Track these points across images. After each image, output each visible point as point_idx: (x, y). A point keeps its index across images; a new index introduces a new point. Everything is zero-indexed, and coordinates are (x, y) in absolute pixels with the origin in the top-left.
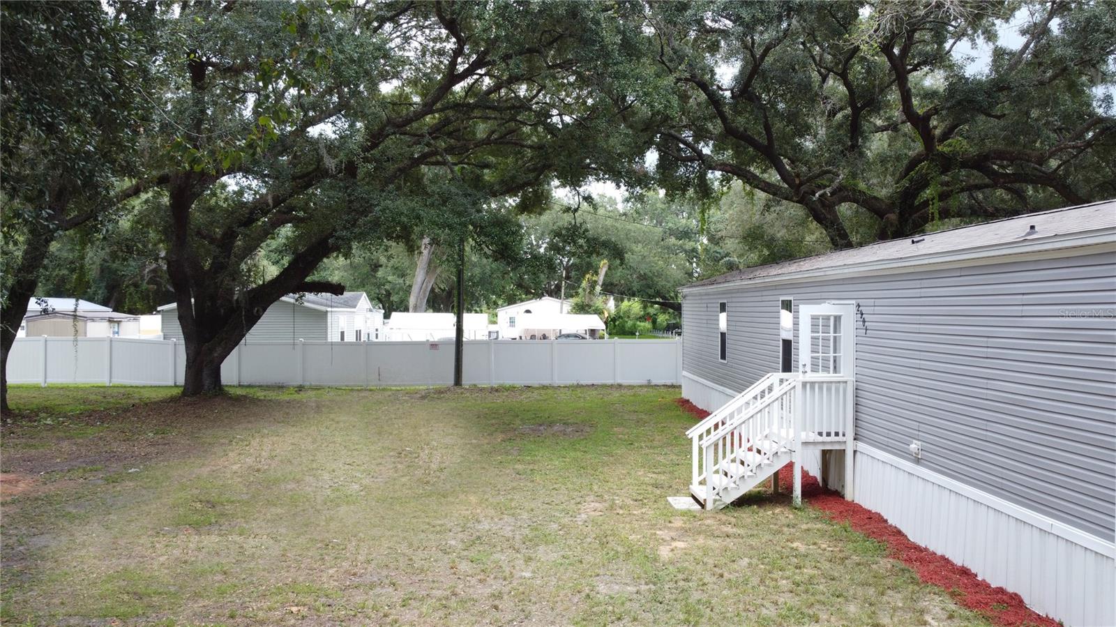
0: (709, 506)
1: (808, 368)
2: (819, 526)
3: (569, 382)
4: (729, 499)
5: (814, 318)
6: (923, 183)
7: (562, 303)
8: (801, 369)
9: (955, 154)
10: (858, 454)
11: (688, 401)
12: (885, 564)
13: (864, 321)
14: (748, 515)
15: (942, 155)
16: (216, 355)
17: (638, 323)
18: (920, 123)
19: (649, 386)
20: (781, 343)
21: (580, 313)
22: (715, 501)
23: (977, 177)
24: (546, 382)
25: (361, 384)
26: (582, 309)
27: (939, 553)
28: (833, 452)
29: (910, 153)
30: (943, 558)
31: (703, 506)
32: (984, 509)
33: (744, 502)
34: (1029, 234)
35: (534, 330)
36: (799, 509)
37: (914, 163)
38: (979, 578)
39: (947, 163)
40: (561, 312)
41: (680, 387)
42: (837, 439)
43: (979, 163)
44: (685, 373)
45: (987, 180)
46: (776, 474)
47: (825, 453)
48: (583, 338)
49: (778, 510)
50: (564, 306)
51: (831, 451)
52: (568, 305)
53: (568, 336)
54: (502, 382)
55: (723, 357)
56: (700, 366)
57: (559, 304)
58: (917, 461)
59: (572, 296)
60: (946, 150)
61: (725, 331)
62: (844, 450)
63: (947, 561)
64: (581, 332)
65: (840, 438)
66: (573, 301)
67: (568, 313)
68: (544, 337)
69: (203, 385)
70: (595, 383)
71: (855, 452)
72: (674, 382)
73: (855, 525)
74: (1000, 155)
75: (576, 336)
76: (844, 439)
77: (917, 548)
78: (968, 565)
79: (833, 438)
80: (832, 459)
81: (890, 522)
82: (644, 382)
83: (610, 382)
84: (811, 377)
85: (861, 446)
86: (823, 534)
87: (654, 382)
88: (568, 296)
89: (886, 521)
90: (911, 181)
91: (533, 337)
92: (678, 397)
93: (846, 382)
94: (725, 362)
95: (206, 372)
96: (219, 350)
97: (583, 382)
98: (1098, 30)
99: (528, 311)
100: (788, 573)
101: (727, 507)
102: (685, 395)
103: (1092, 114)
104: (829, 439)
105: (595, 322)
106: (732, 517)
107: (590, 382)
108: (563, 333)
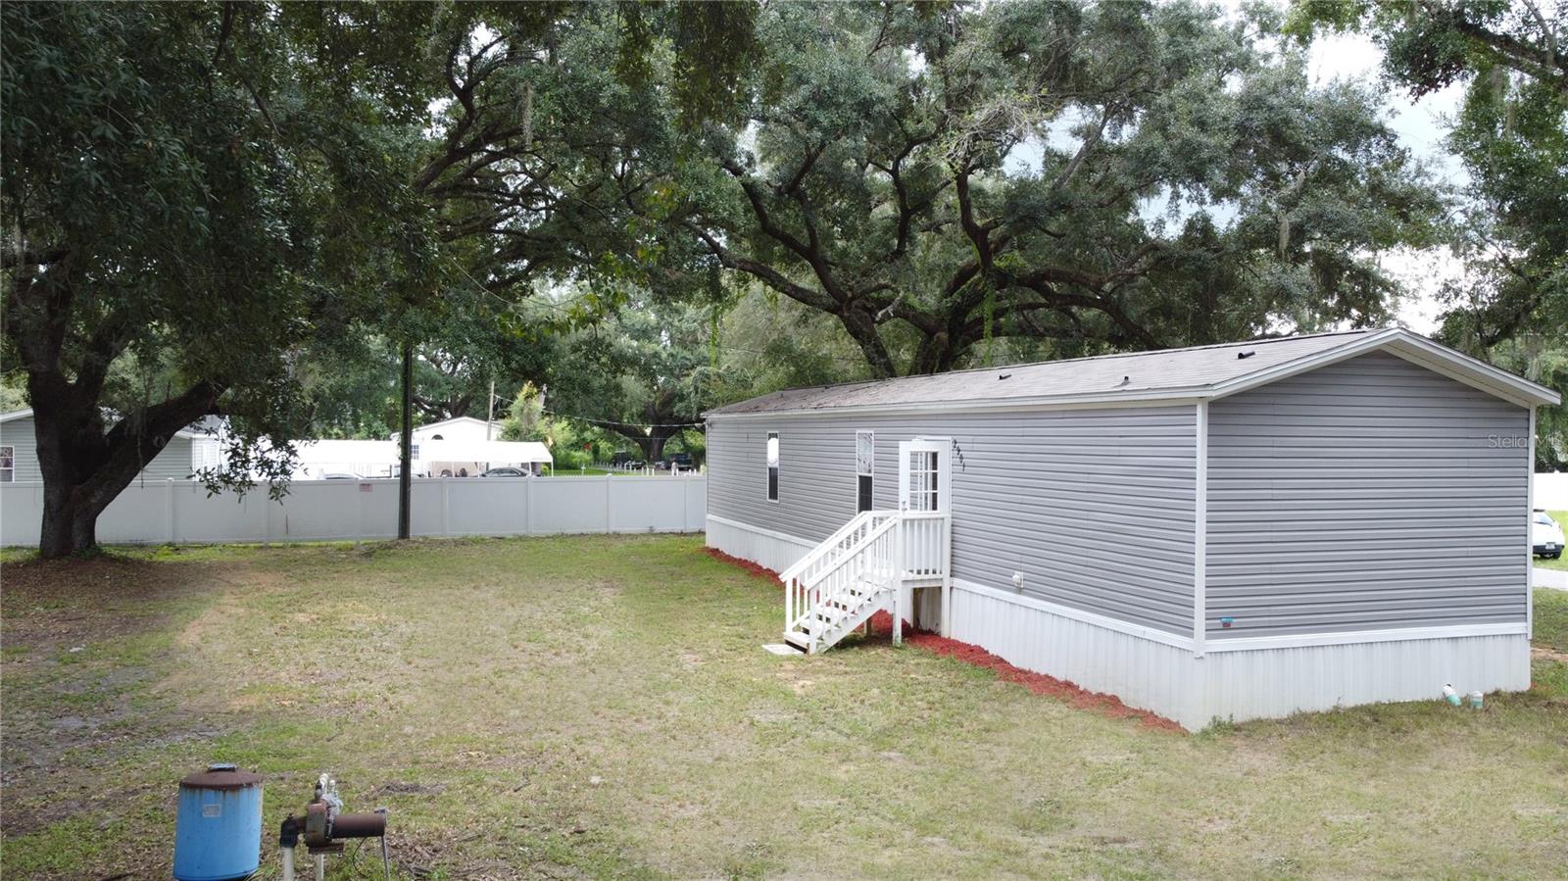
0: (812, 650)
1: (908, 505)
2: (925, 660)
3: (551, 532)
4: (831, 642)
5: (914, 454)
6: (977, 299)
7: (490, 426)
8: (901, 506)
9: (1011, 269)
10: (954, 590)
11: (717, 550)
12: (999, 685)
13: (961, 458)
14: (852, 655)
15: (998, 270)
16: (93, 501)
17: (573, 453)
18: (977, 235)
19: (651, 533)
20: (858, 479)
21: (514, 440)
22: (818, 644)
23: (1030, 296)
24: (521, 532)
25: (260, 539)
26: (514, 434)
27: (1043, 673)
28: (925, 591)
29: (960, 263)
30: (1047, 676)
31: (805, 650)
32: (1085, 626)
33: (844, 645)
34: (1124, 384)
35: (449, 464)
36: (900, 648)
37: (964, 275)
38: (1081, 689)
39: (1003, 279)
40: (489, 439)
41: (702, 533)
42: (934, 576)
43: (1036, 282)
44: (709, 516)
45: (1043, 300)
46: (869, 621)
47: (917, 593)
48: (523, 475)
49: (880, 651)
50: (493, 429)
51: (922, 589)
52: (498, 427)
53: (500, 471)
54: (465, 533)
55: (773, 494)
56: (736, 507)
57: (485, 429)
58: (1019, 590)
59: (503, 417)
60: (1002, 264)
61: (777, 465)
62: (940, 588)
63: (1051, 679)
64: (518, 467)
65: (938, 576)
66: (504, 423)
67: (498, 439)
68: (464, 474)
69: (72, 544)
70: (585, 531)
71: (951, 588)
72: (692, 528)
73: (959, 657)
74: (1058, 277)
75: (512, 471)
76: (941, 576)
77: (1022, 671)
78: (1070, 678)
79: (931, 576)
80: (925, 598)
81: (991, 653)
82: (645, 530)
83: (604, 531)
84: (911, 514)
85: (958, 582)
86: (934, 666)
87: (658, 530)
88: (499, 416)
89: (987, 652)
90: (963, 295)
91: (447, 472)
92: (701, 545)
93: (943, 519)
94: (776, 502)
95: (77, 525)
96: (99, 494)
97: (569, 531)
98: (1156, 162)
99: (438, 437)
100: (920, 696)
101: (830, 650)
102: (711, 541)
103: (1146, 239)
104: (927, 577)
105: (539, 453)
106: (838, 657)
107: (577, 531)
108: (491, 468)
